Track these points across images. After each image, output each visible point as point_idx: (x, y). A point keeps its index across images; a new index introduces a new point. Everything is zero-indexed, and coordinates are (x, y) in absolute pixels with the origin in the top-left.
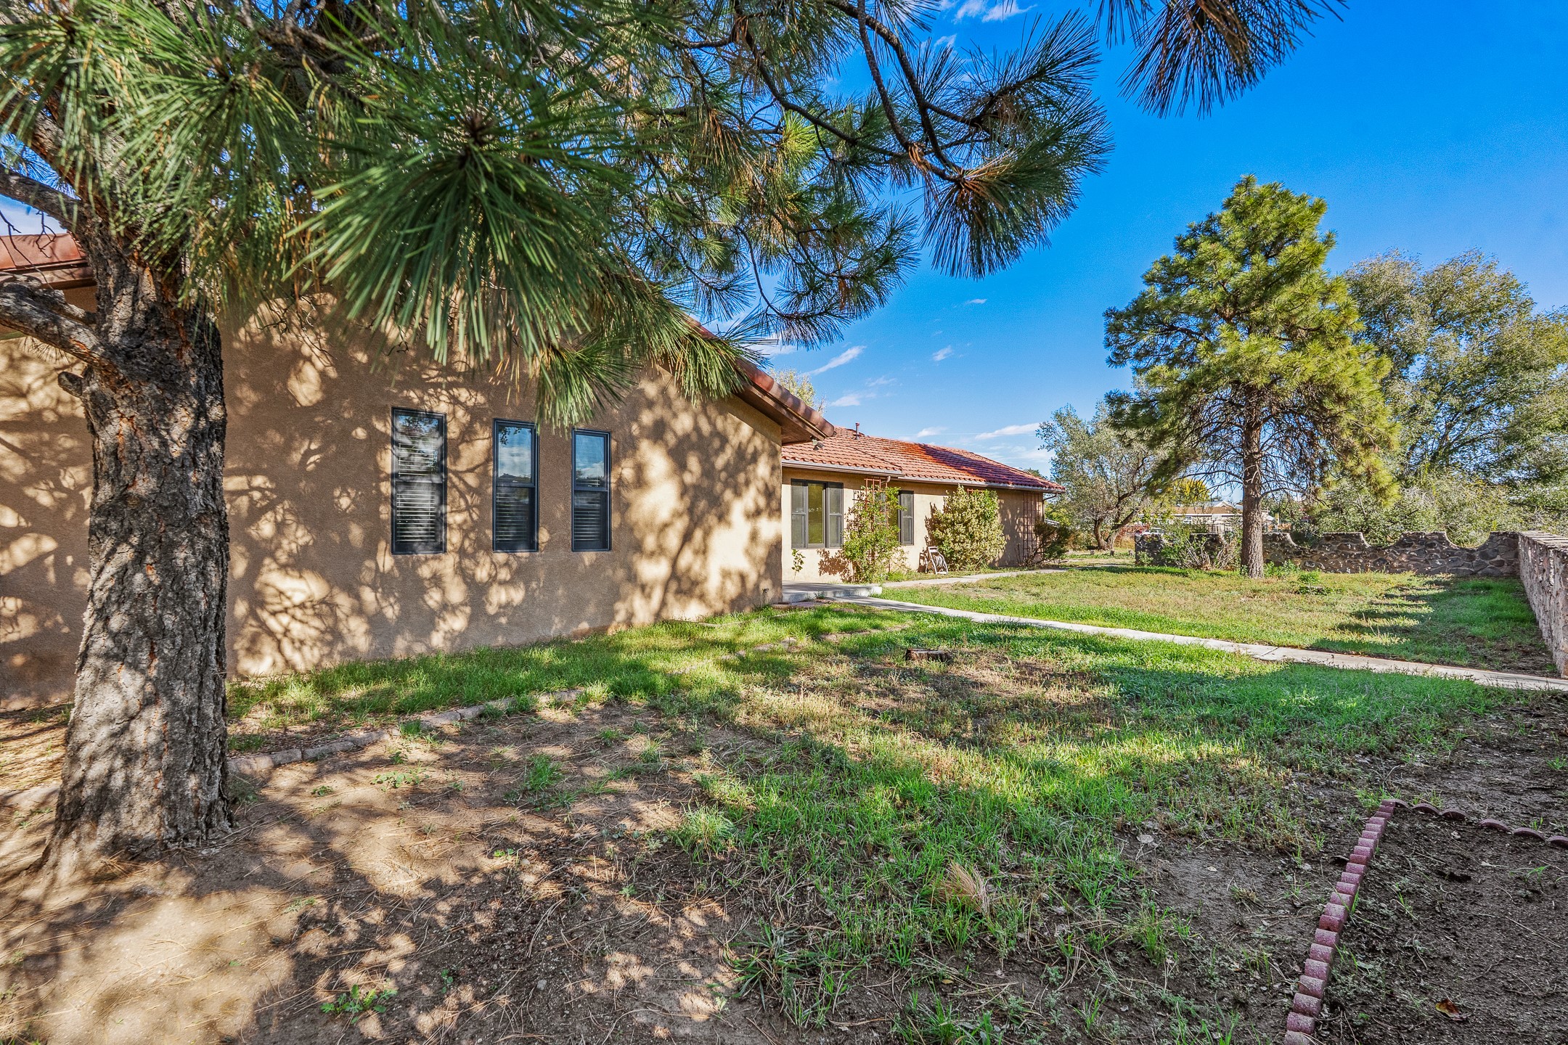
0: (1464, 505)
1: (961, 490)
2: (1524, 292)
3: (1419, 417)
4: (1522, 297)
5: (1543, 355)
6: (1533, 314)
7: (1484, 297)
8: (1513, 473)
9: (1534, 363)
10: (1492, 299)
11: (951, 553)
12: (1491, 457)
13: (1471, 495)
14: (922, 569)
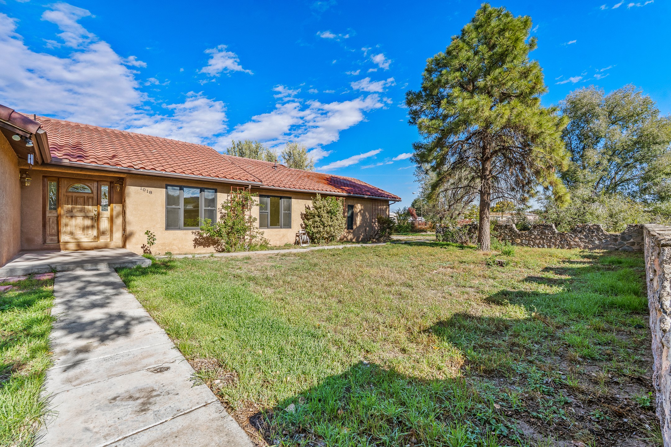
0: (621, 212)
1: (319, 197)
2: (654, 106)
3: (601, 168)
4: (653, 108)
5: (663, 137)
6: (659, 117)
7: (635, 108)
8: (647, 197)
9: (658, 141)
10: (639, 109)
11: (313, 234)
12: (636, 188)
13: (625, 207)
14: (297, 243)
